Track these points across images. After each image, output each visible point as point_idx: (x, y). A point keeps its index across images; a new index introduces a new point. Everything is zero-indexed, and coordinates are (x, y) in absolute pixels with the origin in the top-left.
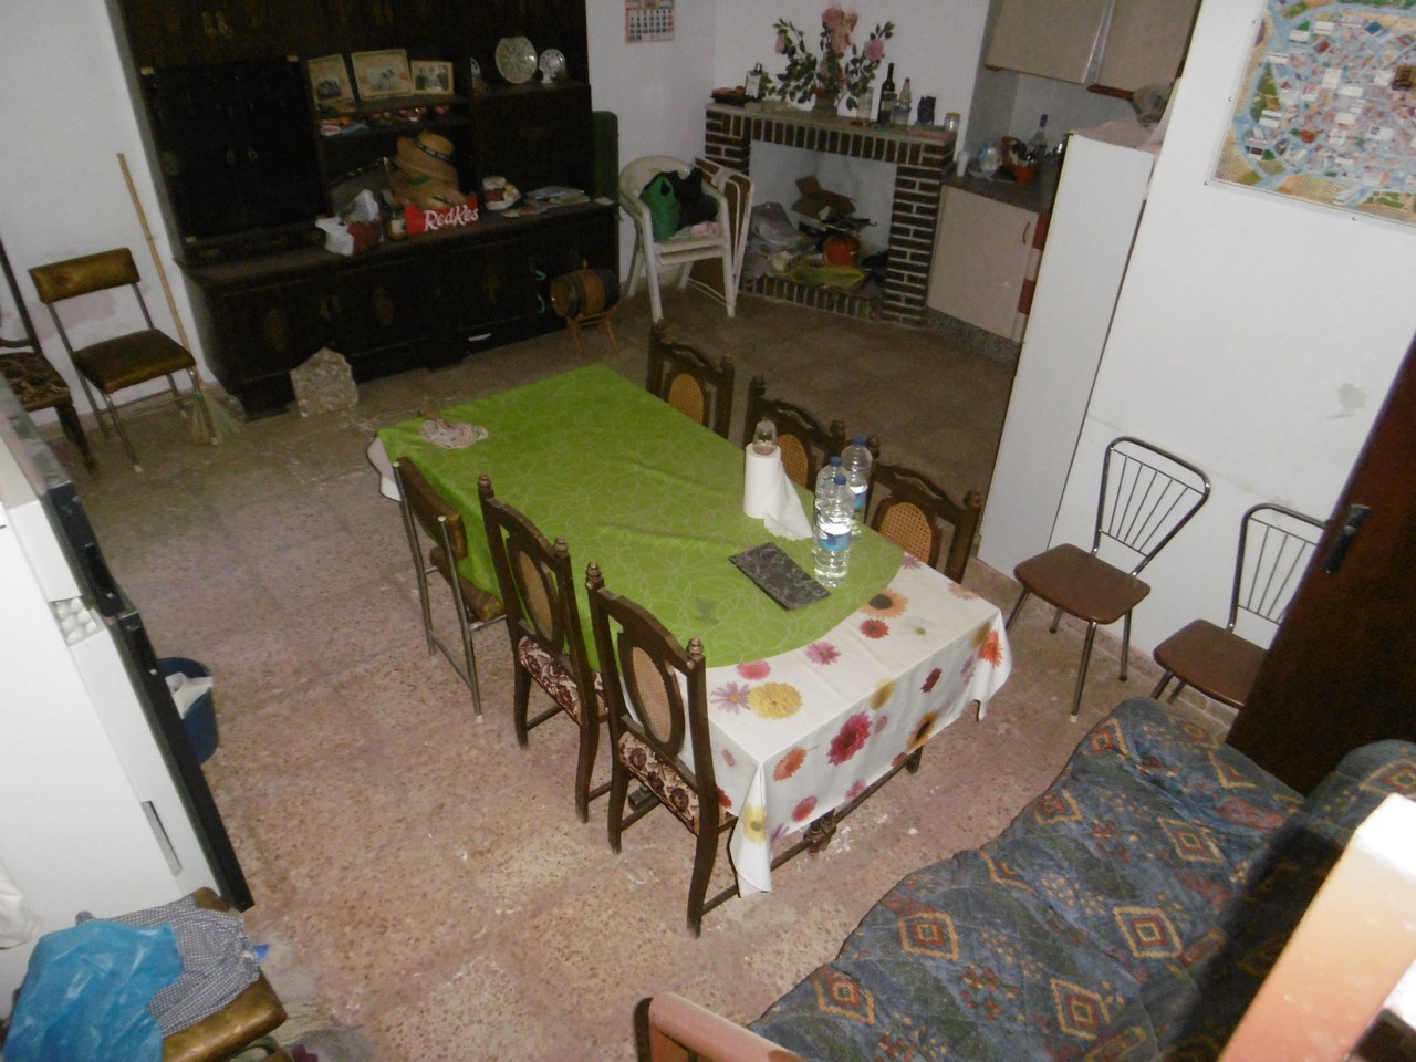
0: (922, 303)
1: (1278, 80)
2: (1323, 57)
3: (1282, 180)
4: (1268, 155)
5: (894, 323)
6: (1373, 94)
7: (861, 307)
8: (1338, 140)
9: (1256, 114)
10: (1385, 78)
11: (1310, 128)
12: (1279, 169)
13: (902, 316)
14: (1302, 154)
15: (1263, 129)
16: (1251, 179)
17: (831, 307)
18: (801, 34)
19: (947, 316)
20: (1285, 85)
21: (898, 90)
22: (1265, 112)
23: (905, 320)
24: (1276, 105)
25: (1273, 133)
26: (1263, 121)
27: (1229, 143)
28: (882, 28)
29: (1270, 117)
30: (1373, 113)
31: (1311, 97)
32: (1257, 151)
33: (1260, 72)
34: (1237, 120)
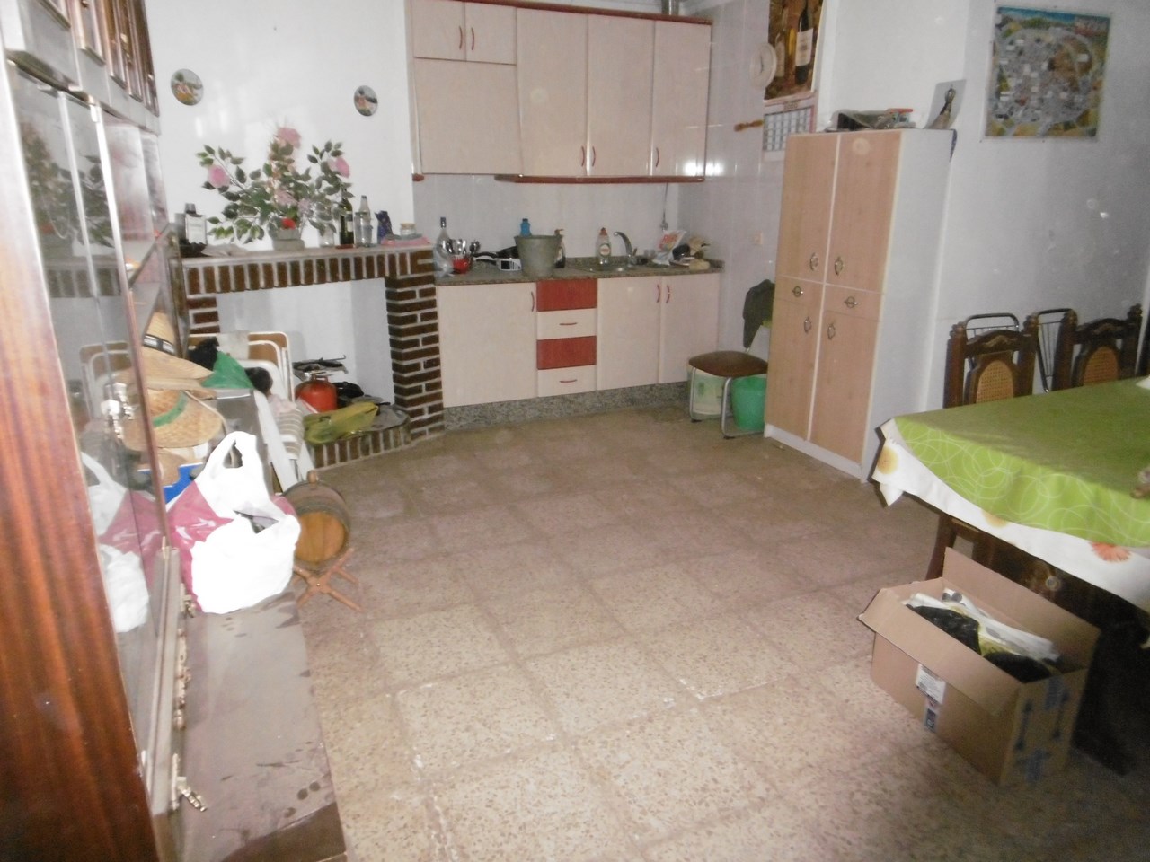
0: (440, 407)
1: (1006, 73)
2: (1022, 58)
3: (1015, 130)
4: (1006, 117)
5: (423, 439)
6: (1042, 75)
7: (396, 437)
8: (1034, 102)
9: (998, 94)
10: (1045, 66)
11: (1023, 98)
12: (1012, 124)
13: (426, 428)
14: (1020, 113)
15: (1002, 102)
16: (1000, 133)
17: (366, 452)
18: (237, 162)
19: (463, 408)
20: (1010, 76)
21: (356, 207)
22: (1002, 93)
23: (431, 430)
24: (1007, 88)
25: (1007, 104)
26: (1002, 98)
27: (989, 115)
28: (321, 148)
29: (1006, 95)
30: (1044, 86)
31: (1020, 81)
32: (1001, 116)
33: (997, 70)
34: (990, 100)
